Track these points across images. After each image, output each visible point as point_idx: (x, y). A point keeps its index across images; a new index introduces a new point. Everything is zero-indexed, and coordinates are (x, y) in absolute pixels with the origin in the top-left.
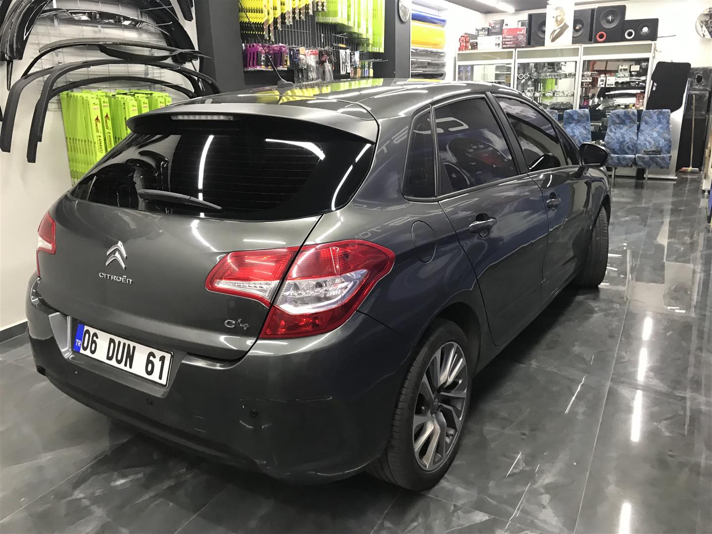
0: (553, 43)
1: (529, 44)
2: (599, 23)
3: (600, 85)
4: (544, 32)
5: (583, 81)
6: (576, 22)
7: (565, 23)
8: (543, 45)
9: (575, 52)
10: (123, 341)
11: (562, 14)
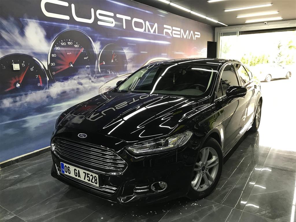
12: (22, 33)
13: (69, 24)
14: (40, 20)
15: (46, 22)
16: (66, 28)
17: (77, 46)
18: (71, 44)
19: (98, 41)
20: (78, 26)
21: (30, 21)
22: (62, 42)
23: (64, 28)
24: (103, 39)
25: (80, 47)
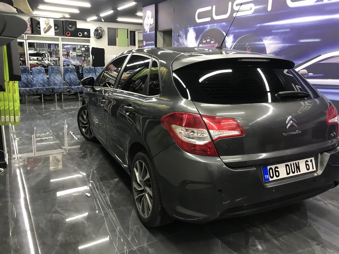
0: (45, 34)
1: (33, 33)
2: (66, 28)
3: (71, 56)
4: (40, 28)
5: (63, 53)
6: (55, 25)
7: (50, 25)
8: (40, 34)
9: (57, 40)
10: (292, 163)
11: (48, 20)
12: (186, 38)
13: (209, 24)
14: (194, 27)
15: (197, 27)
16: (207, 28)
17: (213, 42)
18: (209, 41)
19: (231, 35)
20: (215, 24)
21: (190, 29)
22: (204, 40)
23: (206, 28)
24: (237, 31)
25: (215, 43)
